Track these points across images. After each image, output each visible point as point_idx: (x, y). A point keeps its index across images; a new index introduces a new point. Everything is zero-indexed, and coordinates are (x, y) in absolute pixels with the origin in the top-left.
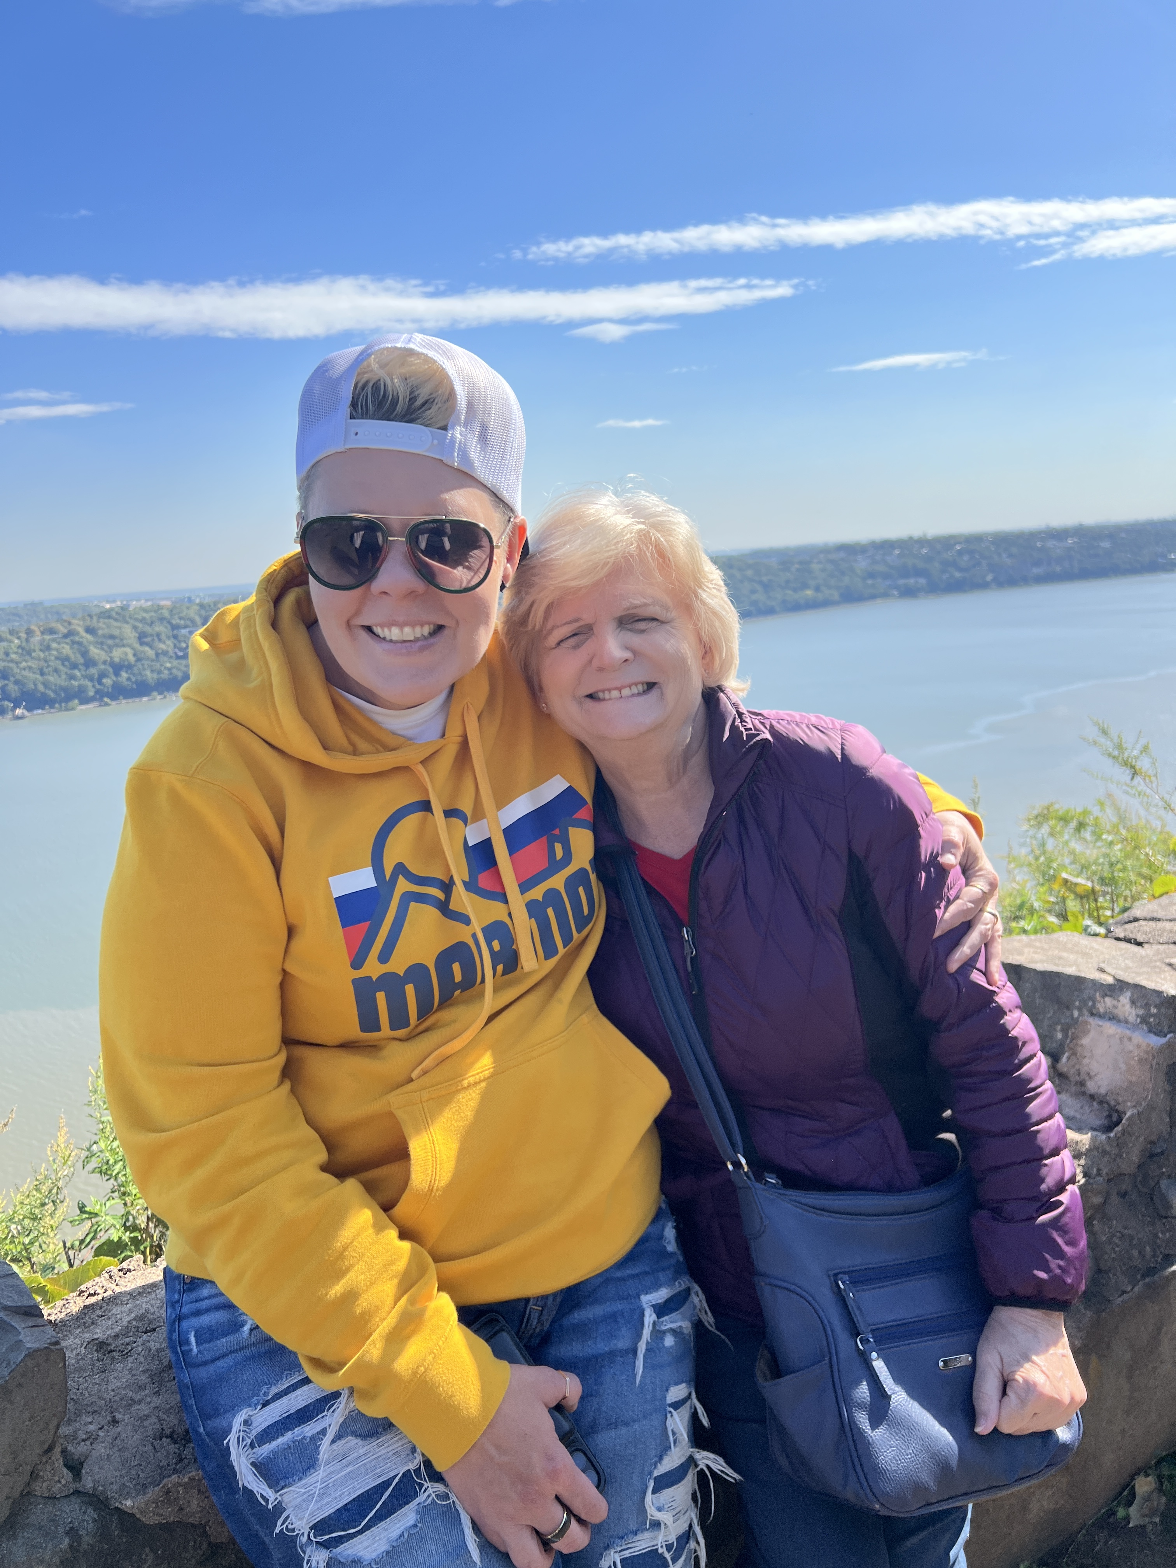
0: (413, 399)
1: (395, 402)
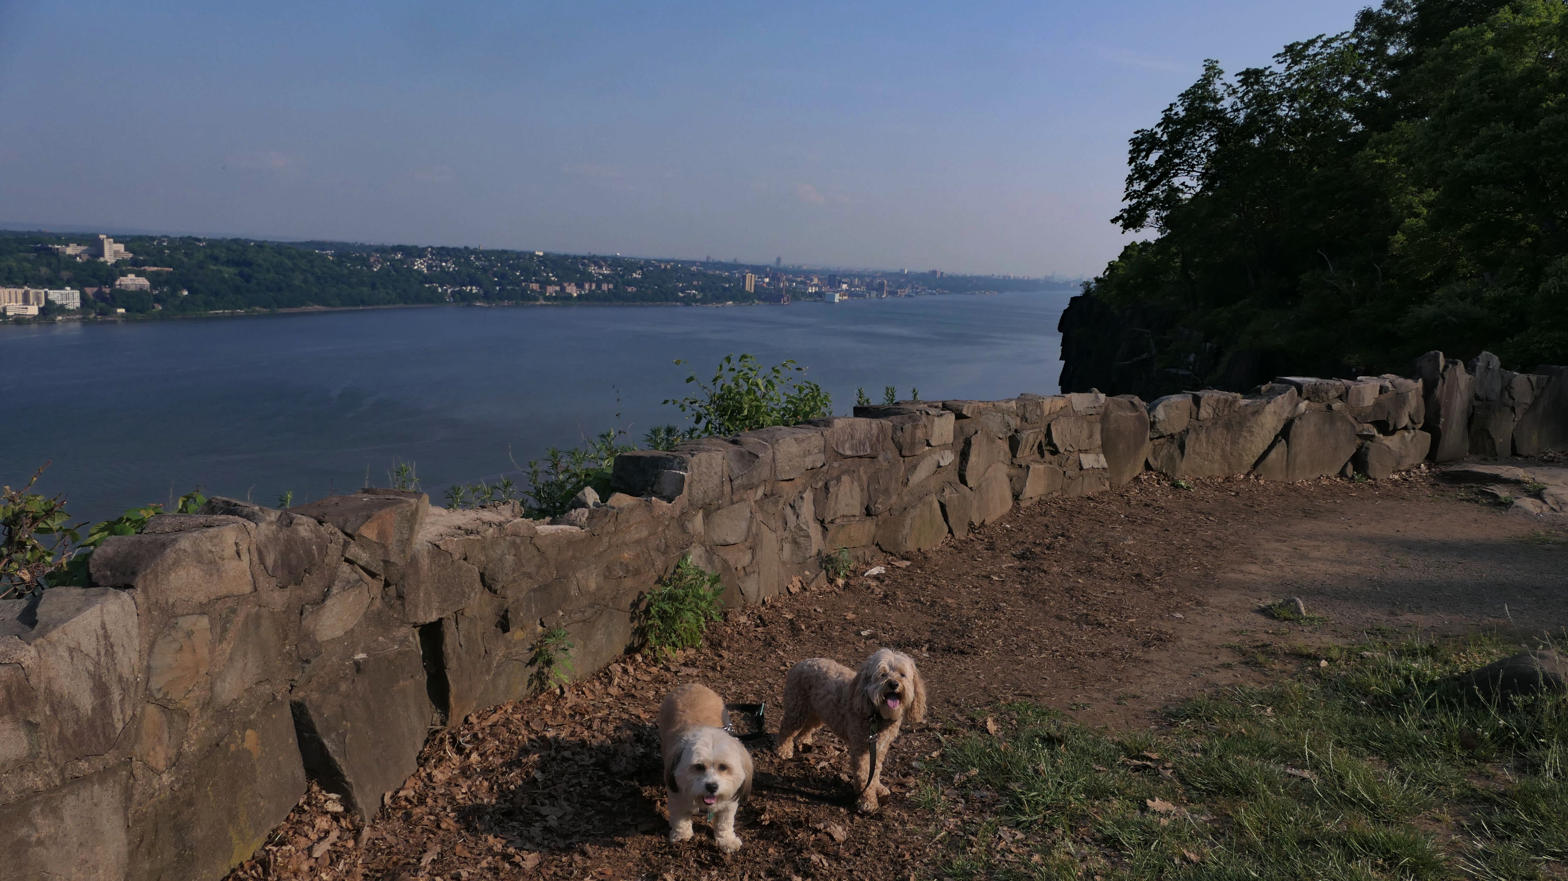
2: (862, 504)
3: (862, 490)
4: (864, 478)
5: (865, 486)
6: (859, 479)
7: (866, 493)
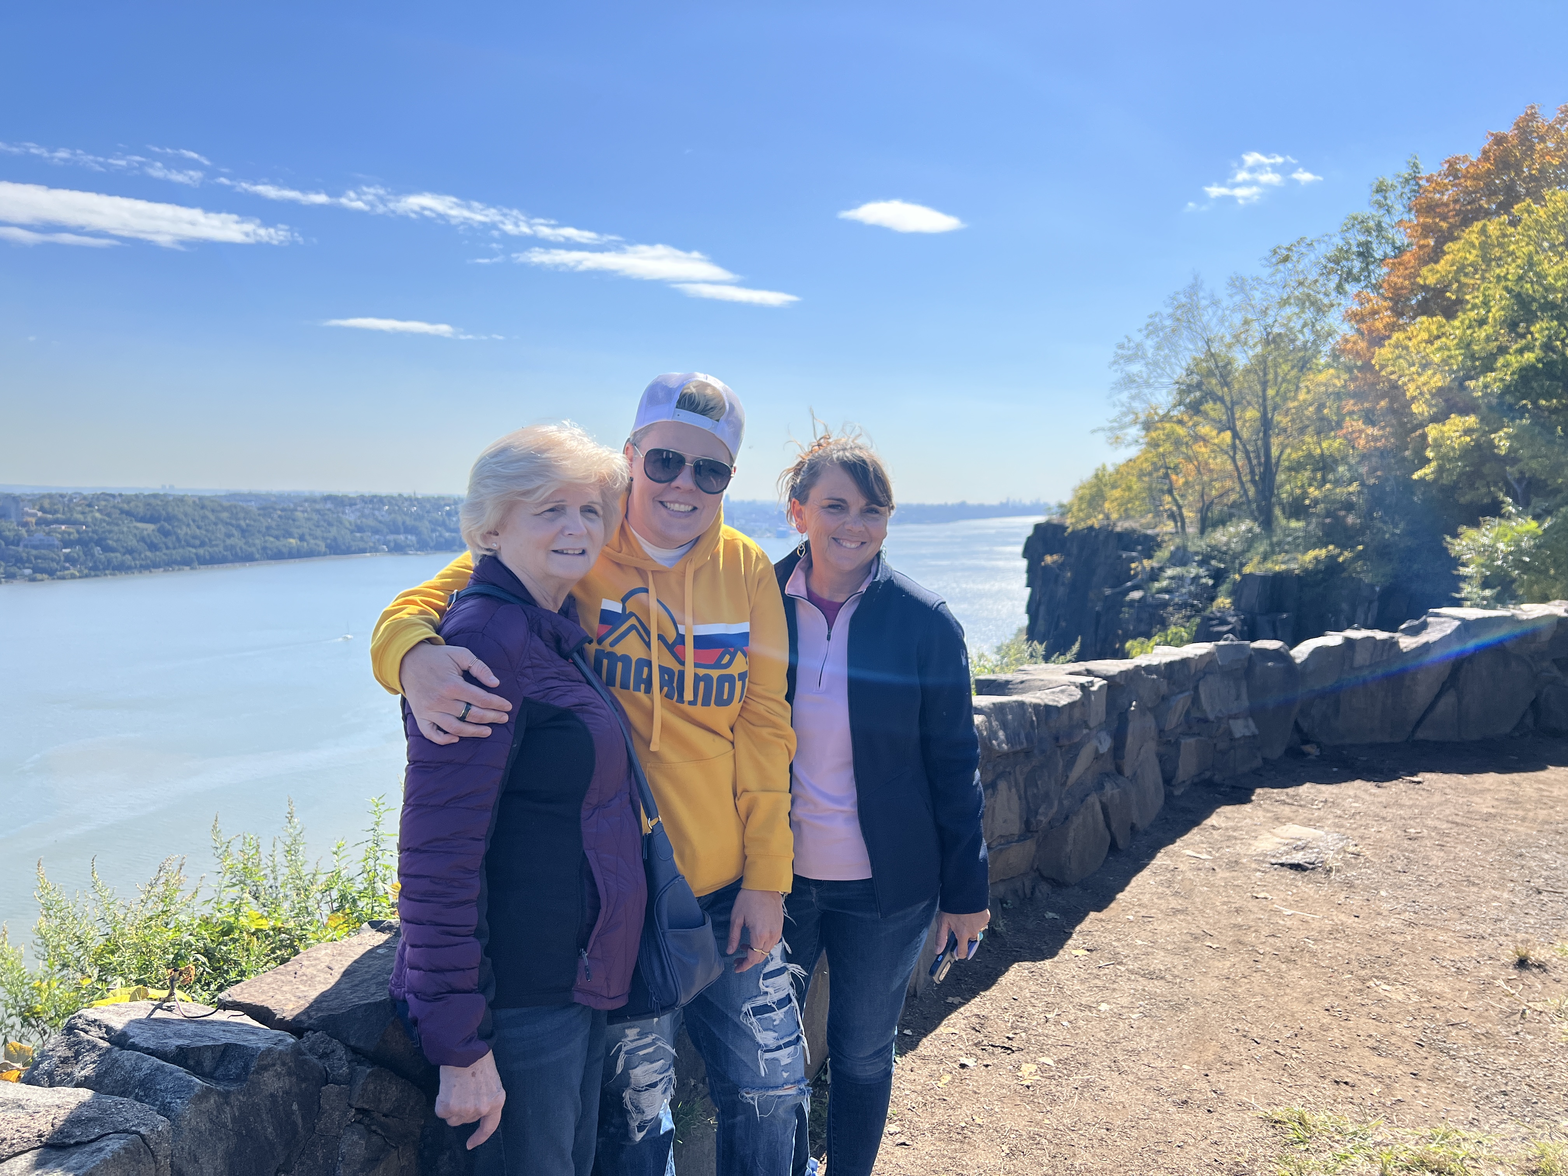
0: (706, 406)
1: (698, 405)
2: (1021, 817)
3: (1020, 799)
4: (1021, 780)
5: (1022, 792)
6: (1017, 784)
7: (1024, 802)
